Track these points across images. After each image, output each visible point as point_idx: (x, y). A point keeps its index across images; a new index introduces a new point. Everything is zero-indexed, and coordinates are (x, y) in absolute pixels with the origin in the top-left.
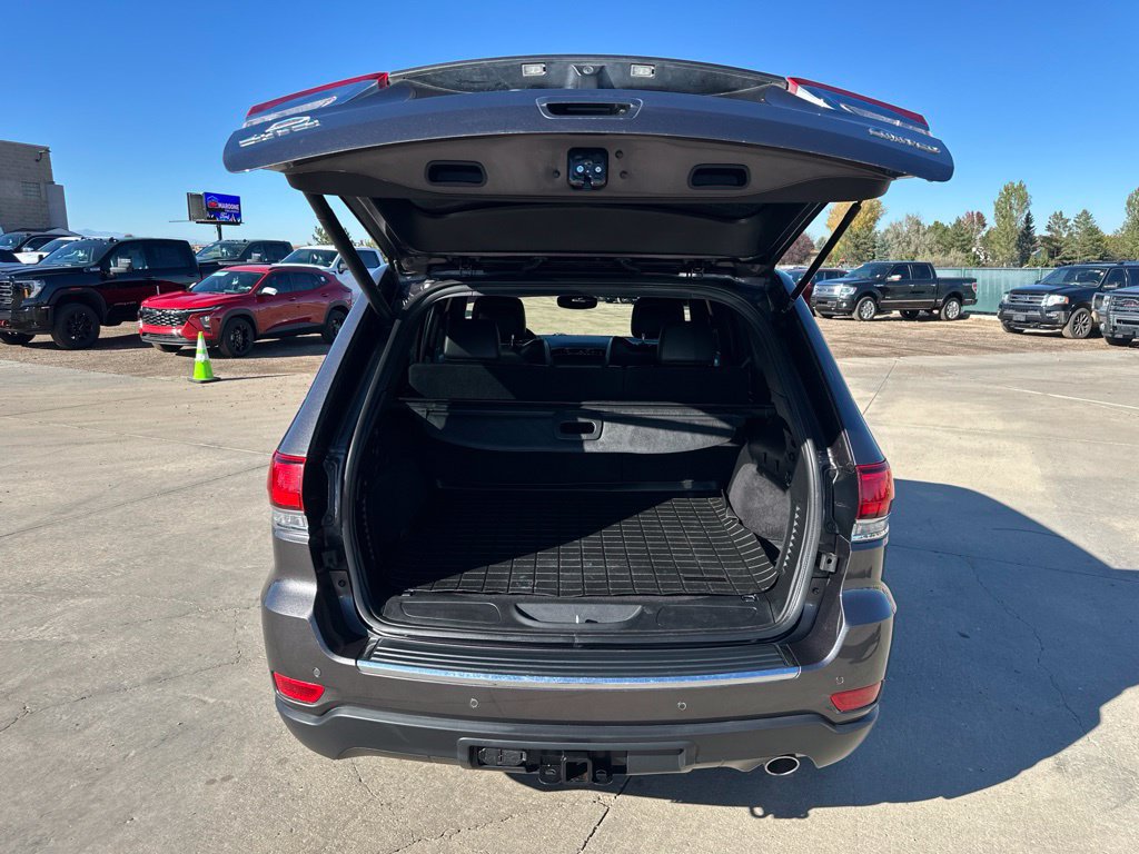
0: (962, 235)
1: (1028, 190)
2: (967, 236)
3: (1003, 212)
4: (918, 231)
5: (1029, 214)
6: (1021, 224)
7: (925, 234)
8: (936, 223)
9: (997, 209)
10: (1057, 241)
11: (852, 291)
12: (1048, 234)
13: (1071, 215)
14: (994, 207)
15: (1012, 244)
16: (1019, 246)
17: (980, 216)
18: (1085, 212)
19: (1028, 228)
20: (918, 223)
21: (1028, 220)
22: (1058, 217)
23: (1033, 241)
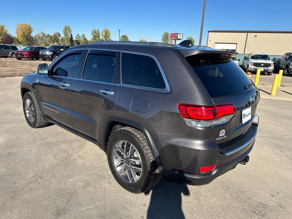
0: (56, 38)
1: (70, 28)
2: (57, 39)
3: (65, 33)
4: (45, 36)
5: (71, 34)
6: (70, 37)
7: (46, 37)
8: (48, 34)
9: (64, 32)
10: (78, 41)
11: (52, 53)
12: (76, 39)
13: (81, 35)
14: (63, 32)
15: (69, 41)
16: (70, 42)
17: (59, 34)
18: (83, 35)
19: (72, 38)
20: (44, 34)
21: (71, 36)
22: (78, 35)
23: (73, 41)
